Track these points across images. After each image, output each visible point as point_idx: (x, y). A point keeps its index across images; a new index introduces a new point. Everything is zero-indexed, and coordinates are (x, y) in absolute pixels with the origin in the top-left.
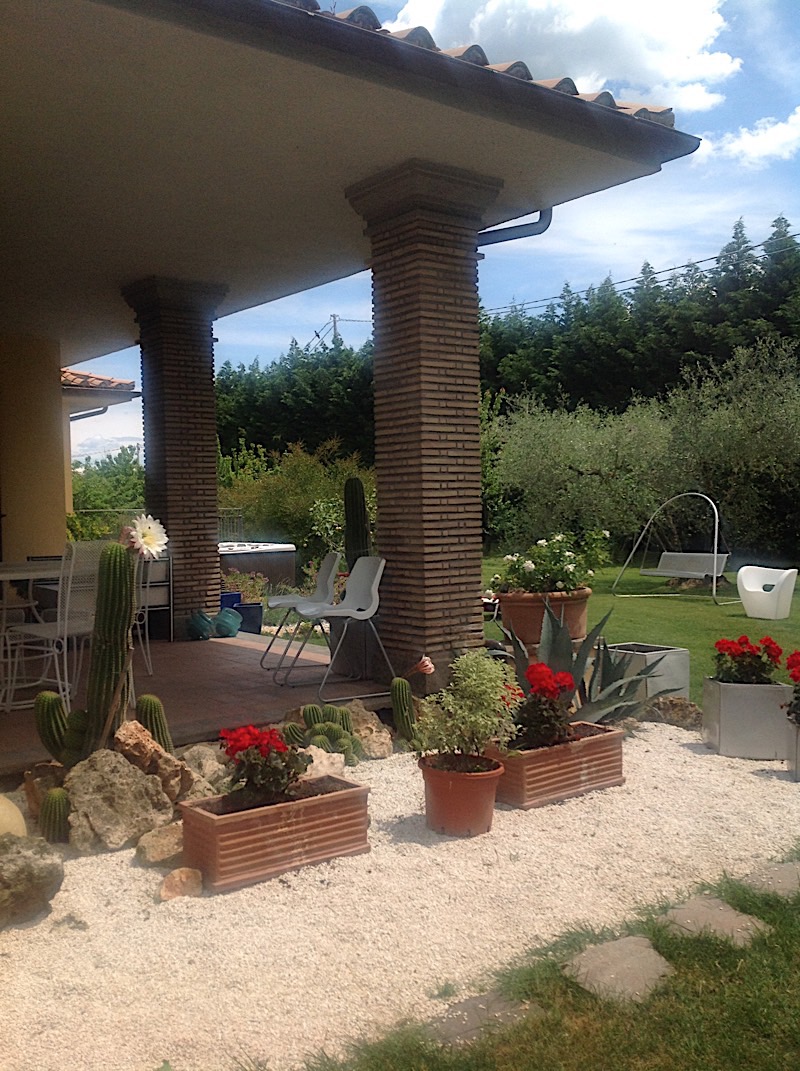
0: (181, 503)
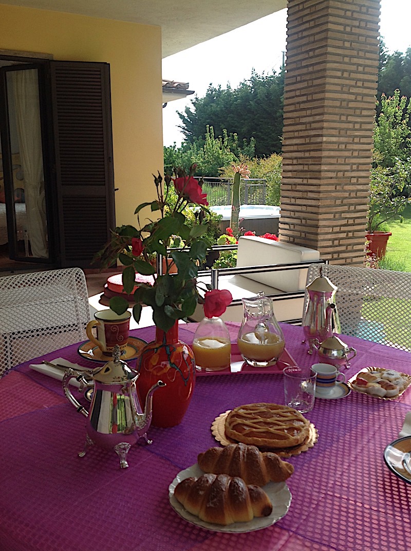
0: (333, 194)
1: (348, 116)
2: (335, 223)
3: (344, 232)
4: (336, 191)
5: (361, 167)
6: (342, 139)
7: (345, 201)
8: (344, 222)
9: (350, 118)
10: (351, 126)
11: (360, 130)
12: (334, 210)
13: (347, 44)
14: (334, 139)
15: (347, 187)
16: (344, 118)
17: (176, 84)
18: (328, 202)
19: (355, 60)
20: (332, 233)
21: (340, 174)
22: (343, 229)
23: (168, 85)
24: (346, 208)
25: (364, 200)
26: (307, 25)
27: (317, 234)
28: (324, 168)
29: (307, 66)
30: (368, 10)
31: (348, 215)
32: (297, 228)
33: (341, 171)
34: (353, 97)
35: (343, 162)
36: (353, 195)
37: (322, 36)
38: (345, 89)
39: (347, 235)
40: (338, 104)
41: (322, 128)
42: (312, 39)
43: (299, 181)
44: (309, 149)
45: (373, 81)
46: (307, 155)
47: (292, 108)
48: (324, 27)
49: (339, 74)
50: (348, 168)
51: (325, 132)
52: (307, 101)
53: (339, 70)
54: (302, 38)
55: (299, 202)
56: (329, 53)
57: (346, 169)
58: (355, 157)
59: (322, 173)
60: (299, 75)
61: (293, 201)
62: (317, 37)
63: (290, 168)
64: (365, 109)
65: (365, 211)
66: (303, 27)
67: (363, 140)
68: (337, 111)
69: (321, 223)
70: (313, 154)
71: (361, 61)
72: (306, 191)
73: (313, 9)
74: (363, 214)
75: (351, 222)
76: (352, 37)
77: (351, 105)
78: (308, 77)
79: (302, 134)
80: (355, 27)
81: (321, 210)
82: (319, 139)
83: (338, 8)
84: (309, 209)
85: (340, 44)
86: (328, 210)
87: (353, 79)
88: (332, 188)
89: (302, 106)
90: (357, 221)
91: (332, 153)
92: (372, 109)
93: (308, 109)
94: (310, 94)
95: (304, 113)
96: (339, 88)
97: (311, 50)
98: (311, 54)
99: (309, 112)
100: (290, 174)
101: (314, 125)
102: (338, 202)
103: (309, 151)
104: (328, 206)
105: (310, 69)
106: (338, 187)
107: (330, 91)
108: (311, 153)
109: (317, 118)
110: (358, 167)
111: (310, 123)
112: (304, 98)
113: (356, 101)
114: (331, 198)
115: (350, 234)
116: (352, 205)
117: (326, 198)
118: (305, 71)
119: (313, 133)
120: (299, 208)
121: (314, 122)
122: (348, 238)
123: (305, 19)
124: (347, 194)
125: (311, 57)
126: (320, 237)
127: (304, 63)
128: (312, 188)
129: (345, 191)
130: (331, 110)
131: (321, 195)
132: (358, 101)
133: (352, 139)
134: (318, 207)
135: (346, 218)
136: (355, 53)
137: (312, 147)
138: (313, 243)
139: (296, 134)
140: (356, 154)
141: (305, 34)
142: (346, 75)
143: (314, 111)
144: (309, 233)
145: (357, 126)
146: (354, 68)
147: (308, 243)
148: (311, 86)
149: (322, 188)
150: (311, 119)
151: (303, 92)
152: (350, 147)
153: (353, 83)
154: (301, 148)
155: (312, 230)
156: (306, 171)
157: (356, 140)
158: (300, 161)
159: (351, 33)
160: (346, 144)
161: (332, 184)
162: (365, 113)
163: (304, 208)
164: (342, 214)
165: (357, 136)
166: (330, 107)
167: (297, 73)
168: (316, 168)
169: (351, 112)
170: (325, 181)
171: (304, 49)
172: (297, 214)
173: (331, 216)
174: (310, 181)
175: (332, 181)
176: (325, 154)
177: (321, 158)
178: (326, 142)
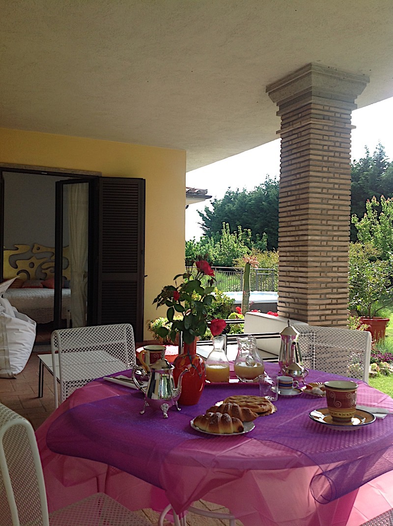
0: (319, 280)
1: (328, 220)
2: (321, 302)
3: (329, 309)
4: (321, 277)
5: (340, 259)
6: (323, 238)
7: (329, 285)
8: (329, 301)
9: (329, 223)
10: (330, 228)
11: (338, 231)
12: (320, 291)
13: (325, 169)
14: (317, 238)
15: (329, 274)
16: (324, 222)
17: (196, 191)
18: (315, 285)
19: (331, 180)
20: (320, 310)
21: (323, 264)
22: (328, 307)
23: (190, 191)
24: (330, 290)
25: (345, 285)
26: (295, 156)
27: (307, 310)
28: (309, 259)
29: (295, 185)
30: (340, 145)
31: (332, 296)
32: (292, 305)
33: (324, 262)
34: (331, 207)
35: (325, 255)
36: (335, 280)
37: (306, 163)
38: (324, 201)
39: (332, 312)
40: (319, 212)
41: (307, 230)
42: (298, 165)
43: (292, 269)
44: (298, 244)
45: (347, 195)
46: (297, 249)
47: (285, 214)
48: (307, 158)
49: (319, 190)
50: (330, 259)
51: (309, 232)
52: (296, 210)
53: (319, 188)
54: (292, 164)
55: (292, 285)
56: (311, 176)
57: (328, 260)
58: (335, 251)
59: (309, 263)
60: (289, 191)
61: (287, 284)
62: (302, 165)
63: (285, 259)
64: (341, 215)
65: (346, 293)
66: (292, 157)
67: (340, 239)
68: (319, 217)
69: (310, 302)
70: (301, 248)
71: (336, 181)
72: (298, 277)
73: (299, 145)
74: (344, 296)
75: (334, 301)
76: (328, 164)
77: (330, 213)
78: (296, 193)
79: (292, 233)
80: (331, 156)
81: (309, 292)
82: (305, 238)
83: (317, 144)
84: (300, 291)
85: (320, 169)
86: (315, 291)
87: (331, 194)
88: (318, 274)
89: (292, 213)
90: (340, 301)
91: (316, 248)
92: (347, 216)
93: (296, 215)
94: (298, 205)
95: (293, 218)
96: (319, 201)
97: (298, 173)
98: (298, 176)
99: (297, 218)
100: (284, 264)
101: (301, 228)
102: (323, 285)
103: (299, 246)
104: (314, 289)
105: (298, 187)
106: (322, 274)
107: (313, 203)
108: (300, 247)
109: (304, 222)
110: (338, 259)
111: (298, 226)
112: (294, 208)
113: (333, 209)
114: (317, 282)
115: (335, 312)
116: (335, 288)
117: (313, 282)
118: (294, 188)
119: (301, 233)
120: (292, 290)
121: (301, 225)
122: (332, 314)
123: (294, 151)
124: (330, 280)
125: (298, 179)
126: (309, 313)
127: (293, 183)
128: (301, 274)
129: (328, 277)
130: (313, 217)
131: (309, 280)
132: (336, 210)
133: (331, 238)
134: (307, 289)
135: (330, 298)
136: (332, 175)
137: (301, 243)
138: (304, 318)
139: (288, 234)
140: (335, 249)
141: (293, 162)
142: (325, 191)
143: (301, 218)
144: (300, 309)
145: (336, 228)
146: (331, 186)
147: (300, 317)
148: (298, 199)
149: (309, 275)
150: (299, 223)
151: (293, 203)
152: (330, 243)
153: (331, 197)
154: (292, 244)
155: (303, 307)
156: (297, 261)
157: (335, 238)
158: (292, 254)
159: (328, 161)
160: (327, 241)
161: (317, 272)
162: (341, 218)
163: (296, 290)
164: (327, 295)
165: (335, 236)
166: (313, 214)
167: (288, 189)
168: (304, 259)
169: (331, 218)
170: (311, 269)
171: (293, 172)
172: (291, 295)
173: (318, 296)
174: (301, 269)
175: (317, 269)
176: (310, 248)
177: (307, 251)
178: (311, 240)
